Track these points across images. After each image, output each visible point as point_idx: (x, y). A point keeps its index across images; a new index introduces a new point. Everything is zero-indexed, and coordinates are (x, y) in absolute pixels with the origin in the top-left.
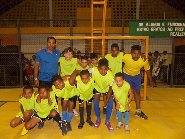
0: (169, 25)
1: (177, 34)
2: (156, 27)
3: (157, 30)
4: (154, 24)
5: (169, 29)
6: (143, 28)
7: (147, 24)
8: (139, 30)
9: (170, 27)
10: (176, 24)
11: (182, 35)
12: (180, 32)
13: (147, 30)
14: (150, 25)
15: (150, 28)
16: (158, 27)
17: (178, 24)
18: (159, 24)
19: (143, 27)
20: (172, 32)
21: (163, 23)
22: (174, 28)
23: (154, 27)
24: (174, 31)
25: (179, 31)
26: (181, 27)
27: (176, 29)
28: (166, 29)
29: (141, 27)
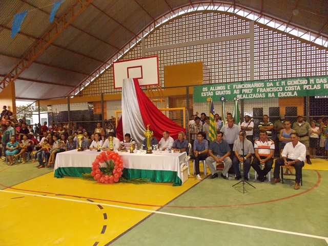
0: (235, 88)
1: (245, 97)
2: (221, 91)
3: (222, 93)
4: (219, 88)
5: (235, 92)
6: (207, 93)
7: (212, 89)
8: (203, 95)
9: (236, 89)
10: (243, 86)
11: (251, 97)
12: (248, 94)
13: (211, 94)
14: (215, 89)
15: (214, 92)
16: (223, 90)
17: (245, 85)
18: (223, 87)
19: (208, 91)
20: (239, 94)
22: (241, 90)
23: (219, 90)
25: (246, 94)
26: (249, 88)
27: (243, 91)
28: (232, 92)
29: (205, 92)
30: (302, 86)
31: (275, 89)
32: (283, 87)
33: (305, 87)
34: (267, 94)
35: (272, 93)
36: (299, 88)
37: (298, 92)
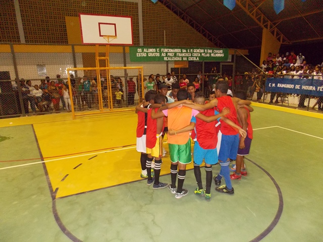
0: (163, 51)
1: (169, 59)
2: (152, 53)
3: (153, 55)
4: (151, 50)
5: (163, 55)
6: (142, 54)
7: (145, 50)
8: (138, 55)
9: (164, 53)
11: (173, 60)
12: (171, 57)
13: (145, 55)
14: (147, 51)
15: (147, 53)
16: (154, 52)
17: (169, 50)
18: (154, 50)
19: (142, 52)
21: (158, 49)
22: (167, 53)
24: (166, 56)
26: (172, 52)
27: (168, 54)
28: (161, 54)
29: (140, 52)
30: (201, 53)
31: (187, 55)
32: (192, 53)
33: (203, 54)
34: (182, 57)
35: (185, 57)
36: (199, 55)
37: (199, 57)
